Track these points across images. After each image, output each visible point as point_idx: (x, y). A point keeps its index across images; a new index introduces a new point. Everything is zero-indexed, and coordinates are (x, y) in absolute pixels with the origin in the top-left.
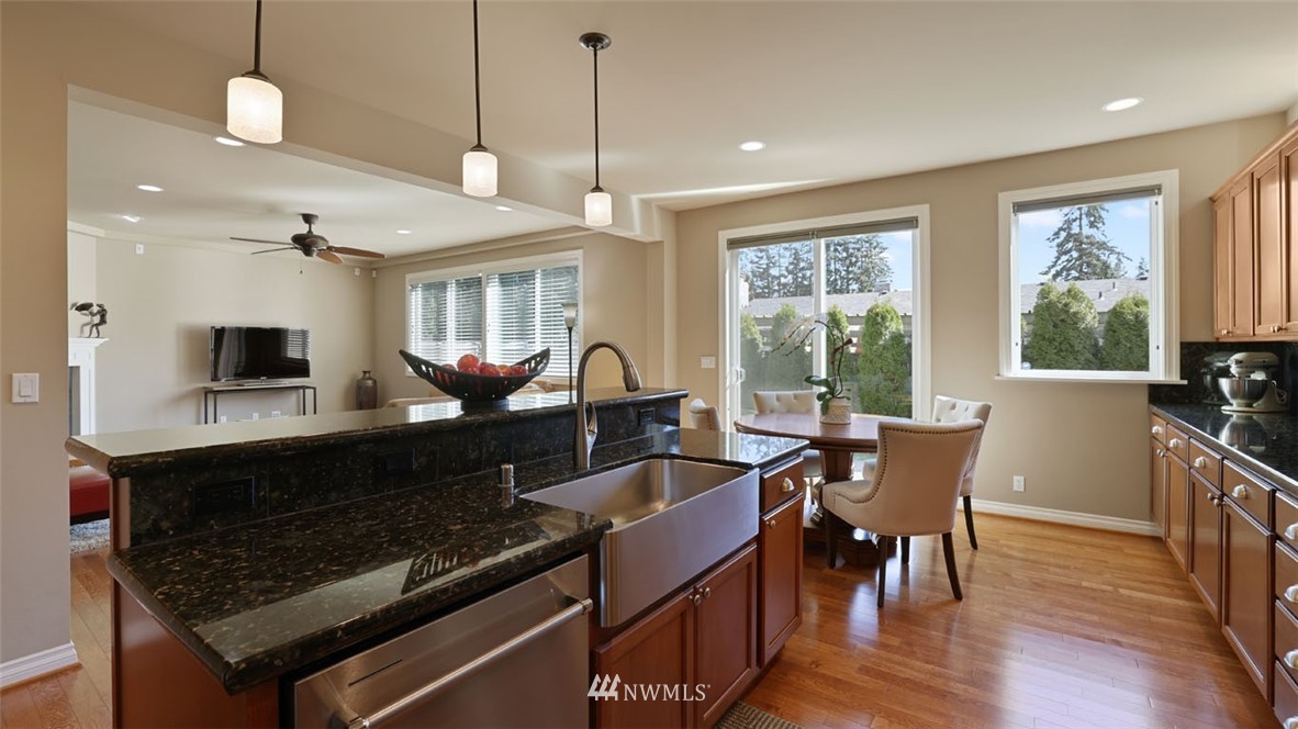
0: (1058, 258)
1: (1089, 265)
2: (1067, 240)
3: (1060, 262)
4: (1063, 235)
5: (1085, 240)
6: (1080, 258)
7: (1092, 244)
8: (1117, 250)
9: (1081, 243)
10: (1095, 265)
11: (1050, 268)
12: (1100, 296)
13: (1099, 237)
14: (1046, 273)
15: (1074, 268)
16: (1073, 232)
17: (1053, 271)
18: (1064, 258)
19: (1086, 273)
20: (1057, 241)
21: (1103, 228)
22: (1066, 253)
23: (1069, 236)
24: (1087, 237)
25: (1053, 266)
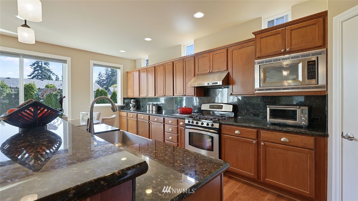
0: (34, 72)
1: (44, 75)
2: (37, 67)
3: (35, 73)
4: (36, 65)
5: (43, 68)
6: (41, 73)
7: (45, 69)
8: (53, 72)
9: (42, 68)
10: (47, 76)
11: (31, 74)
12: (61, 85)
13: (47, 68)
14: (30, 76)
15: (40, 76)
16: (39, 65)
17: (32, 76)
18: (36, 72)
19: (43, 77)
20: (34, 67)
21: (49, 65)
22: (37, 71)
23: (38, 66)
24: (44, 67)
25: (32, 74)
